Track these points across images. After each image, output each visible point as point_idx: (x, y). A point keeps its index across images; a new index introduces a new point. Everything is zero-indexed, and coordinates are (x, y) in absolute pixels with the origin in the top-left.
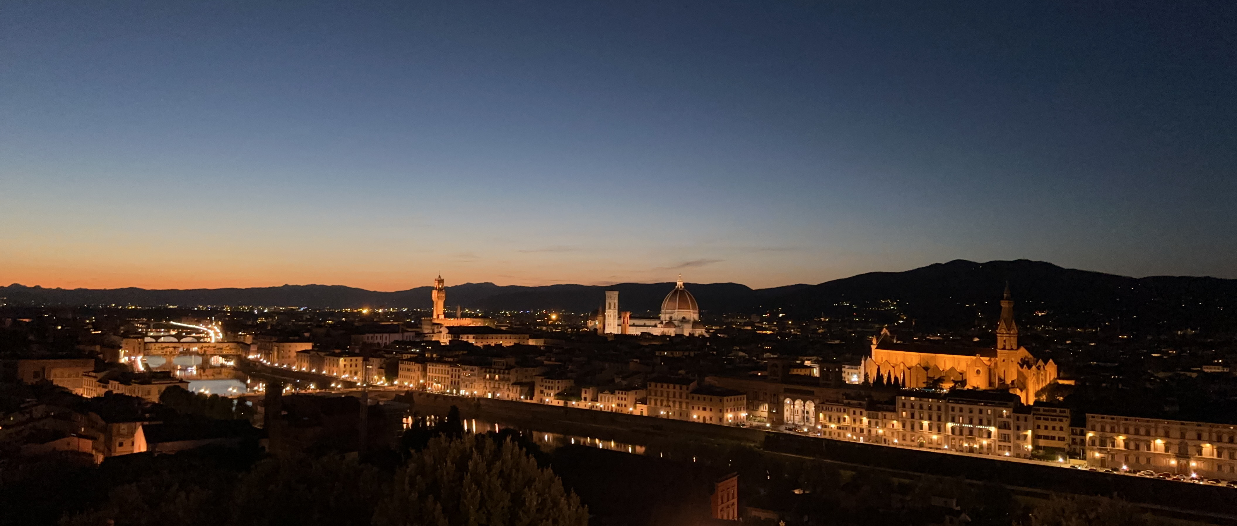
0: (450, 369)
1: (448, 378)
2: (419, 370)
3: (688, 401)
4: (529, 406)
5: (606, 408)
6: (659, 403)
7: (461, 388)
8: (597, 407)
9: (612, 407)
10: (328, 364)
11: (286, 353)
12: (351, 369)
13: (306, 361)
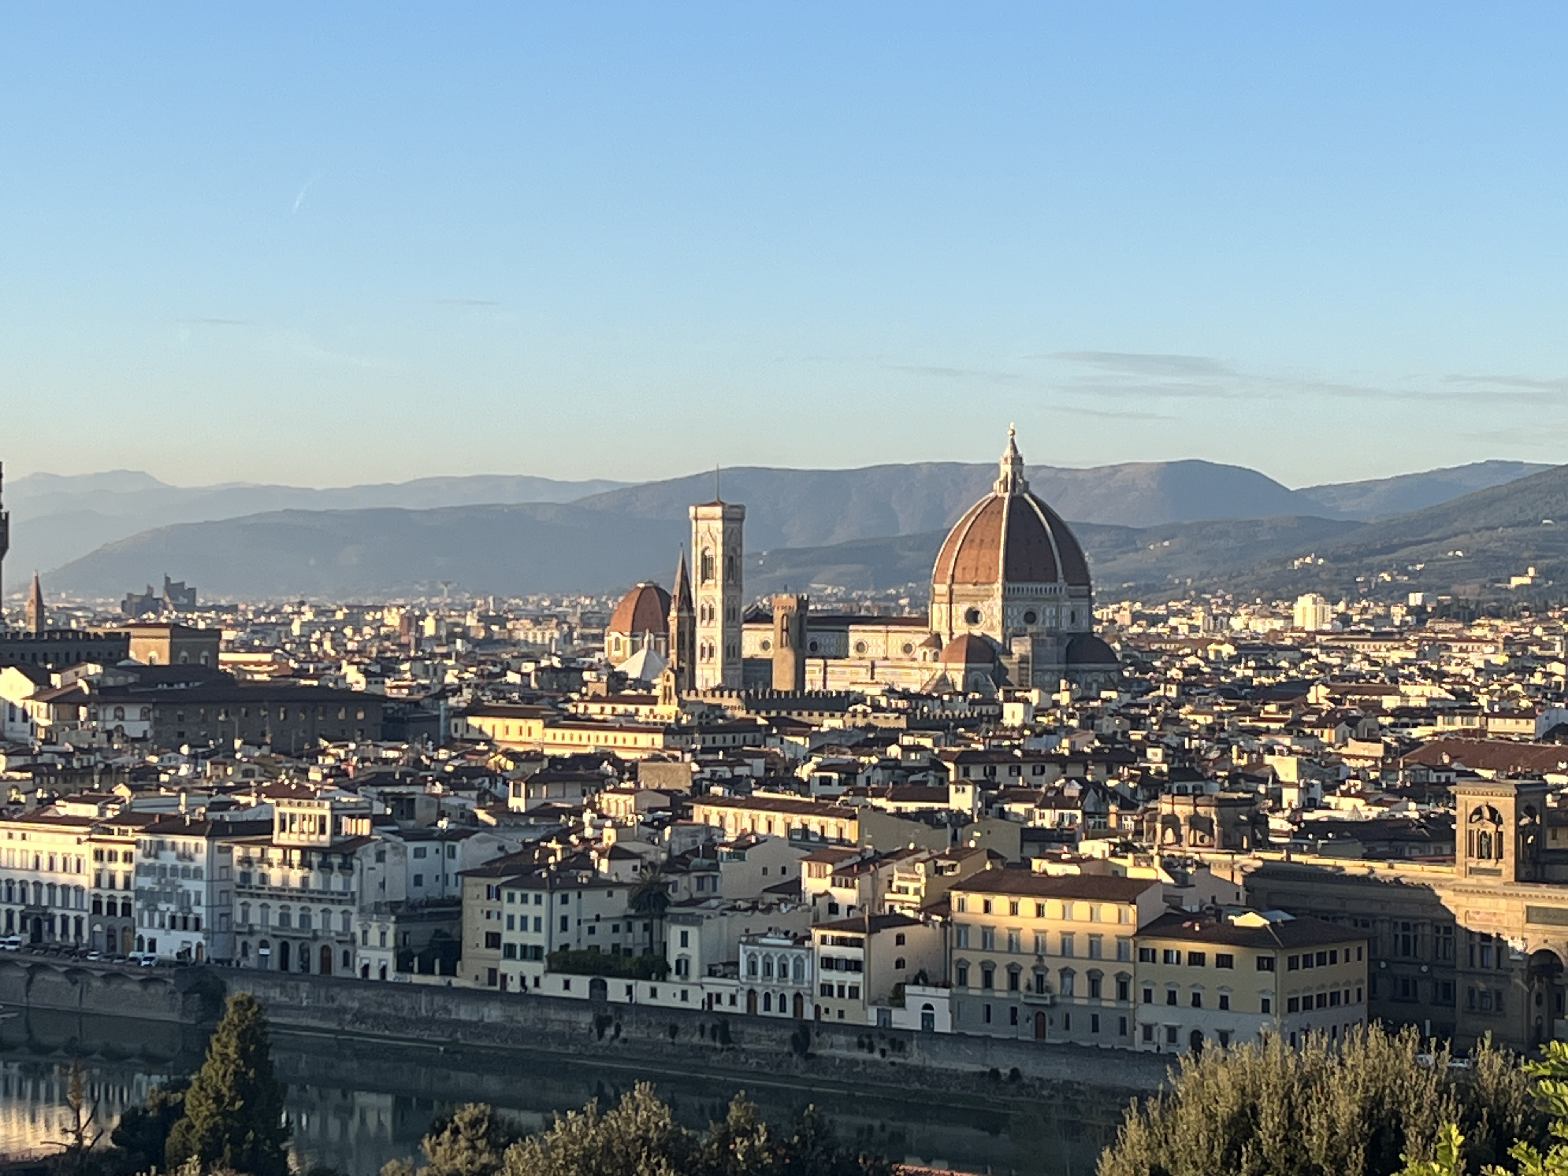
3: (1128, 968)
4: (439, 1000)
5: (775, 1003)
6: (1001, 979)
7: (139, 931)
8: (733, 1001)
9: (798, 996)
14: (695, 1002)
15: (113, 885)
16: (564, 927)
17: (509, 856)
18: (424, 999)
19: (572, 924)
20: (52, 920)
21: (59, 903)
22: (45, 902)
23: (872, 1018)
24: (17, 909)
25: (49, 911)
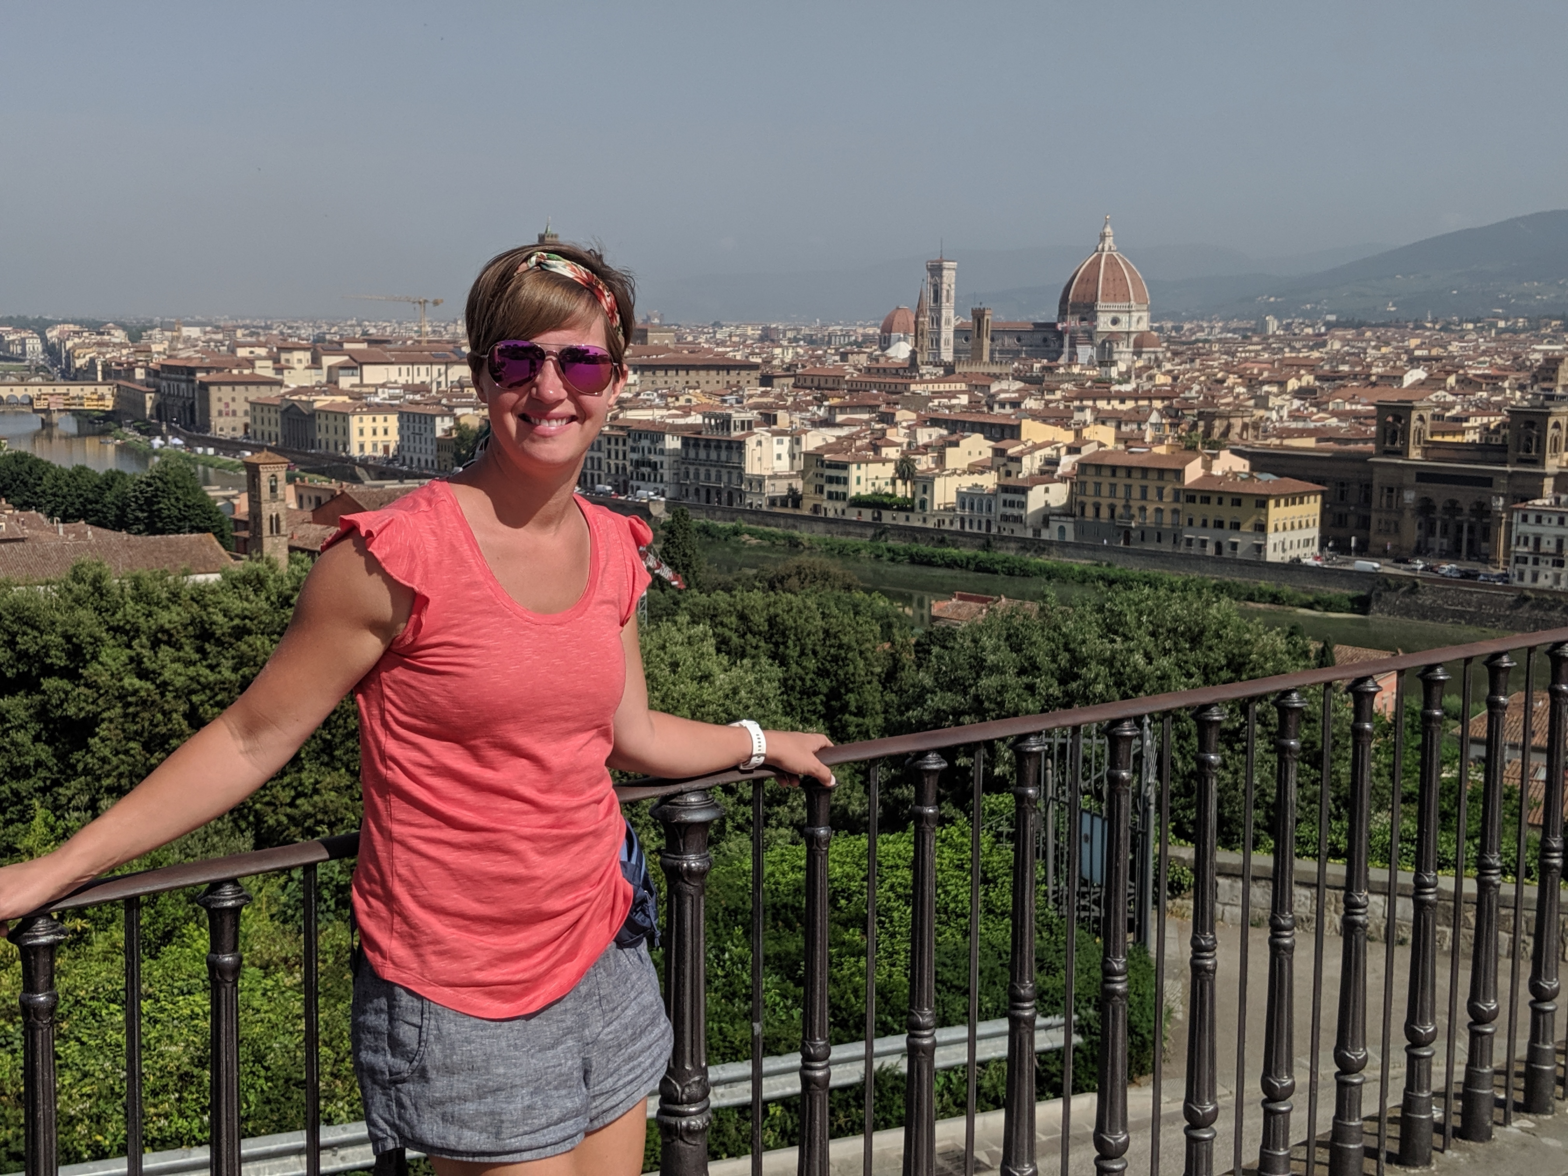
3: (1179, 506)
4: (790, 521)
5: (975, 525)
6: (1105, 513)
7: (631, 483)
8: (951, 523)
9: (989, 522)
10: (323, 429)
11: (227, 405)
12: (375, 439)
13: (273, 422)
14: (930, 525)
15: (617, 457)
16: (858, 482)
17: (828, 444)
18: (782, 522)
19: (863, 480)
23: (1029, 534)
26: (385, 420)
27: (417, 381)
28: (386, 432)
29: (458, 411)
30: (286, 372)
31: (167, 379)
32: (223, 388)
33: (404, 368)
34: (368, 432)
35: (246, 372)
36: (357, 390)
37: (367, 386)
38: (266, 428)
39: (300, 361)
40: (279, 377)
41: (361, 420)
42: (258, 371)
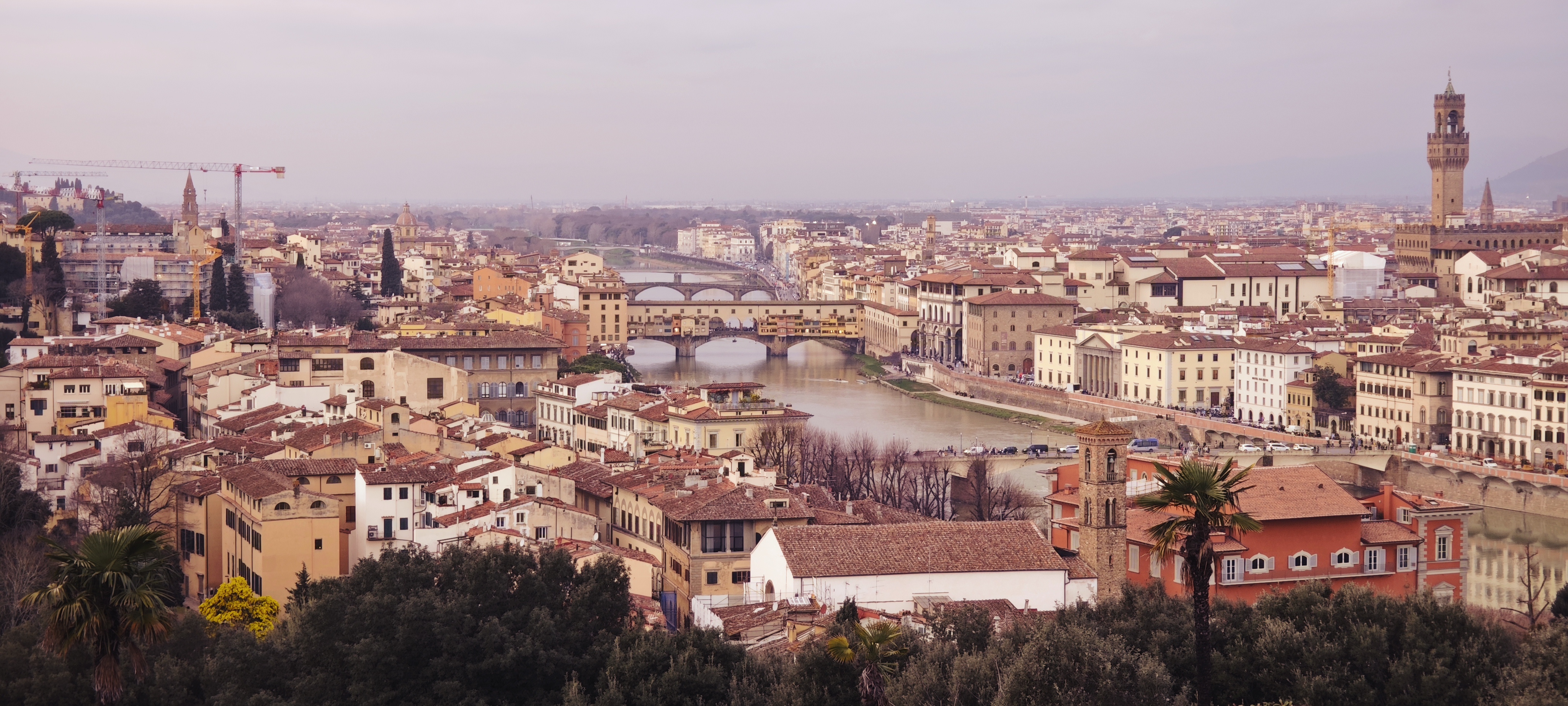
0: (1529, 392)
1: (1523, 420)
2: (1423, 392)
10: (1132, 370)
11: (1005, 336)
12: (1200, 384)
13: (1065, 359)
15: (1550, 418)
20: (1502, 443)
21: (1507, 429)
22: (1497, 429)
24: (1475, 434)
25: (1500, 436)
26: (1215, 358)
27: (1256, 303)
28: (1215, 376)
29: (1320, 348)
30: (1080, 290)
31: (927, 300)
32: (1001, 312)
33: (1238, 283)
34: (1192, 375)
35: (1031, 291)
36: (1175, 315)
37: (1189, 309)
38: (1056, 368)
39: (1099, 276)
40: (1071, 298)
41: (1183, 359)
42: (1046, 291)
